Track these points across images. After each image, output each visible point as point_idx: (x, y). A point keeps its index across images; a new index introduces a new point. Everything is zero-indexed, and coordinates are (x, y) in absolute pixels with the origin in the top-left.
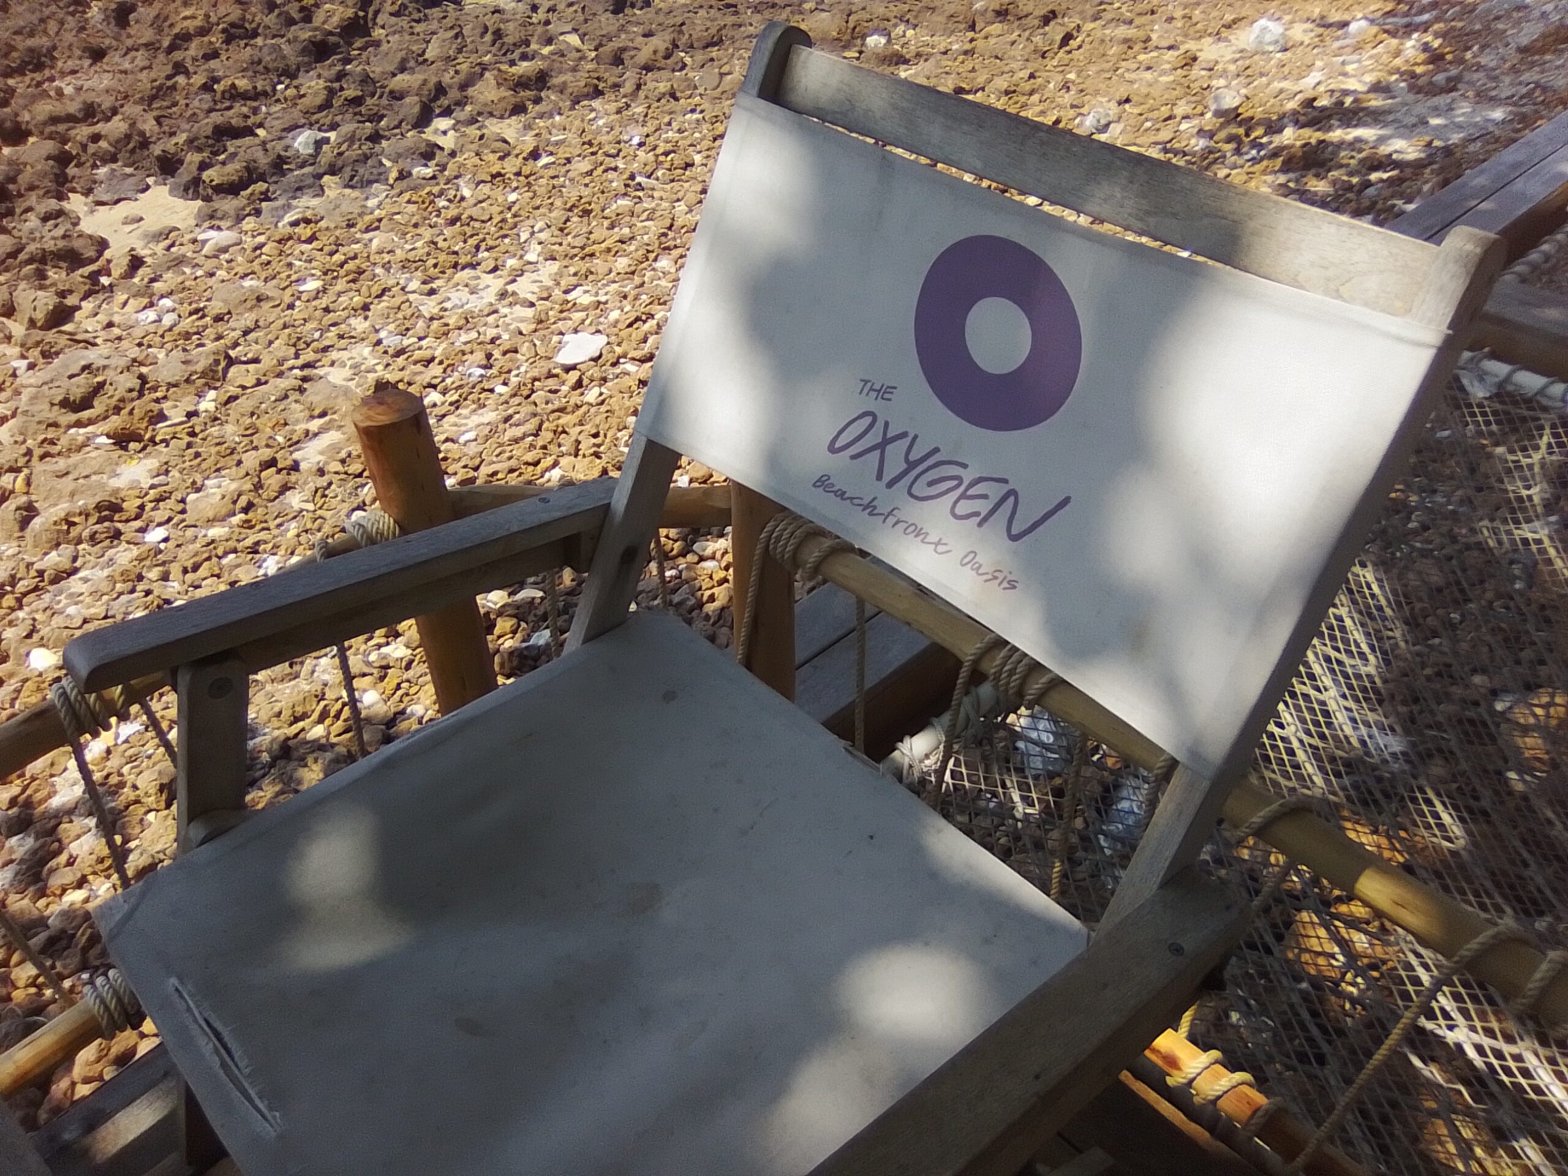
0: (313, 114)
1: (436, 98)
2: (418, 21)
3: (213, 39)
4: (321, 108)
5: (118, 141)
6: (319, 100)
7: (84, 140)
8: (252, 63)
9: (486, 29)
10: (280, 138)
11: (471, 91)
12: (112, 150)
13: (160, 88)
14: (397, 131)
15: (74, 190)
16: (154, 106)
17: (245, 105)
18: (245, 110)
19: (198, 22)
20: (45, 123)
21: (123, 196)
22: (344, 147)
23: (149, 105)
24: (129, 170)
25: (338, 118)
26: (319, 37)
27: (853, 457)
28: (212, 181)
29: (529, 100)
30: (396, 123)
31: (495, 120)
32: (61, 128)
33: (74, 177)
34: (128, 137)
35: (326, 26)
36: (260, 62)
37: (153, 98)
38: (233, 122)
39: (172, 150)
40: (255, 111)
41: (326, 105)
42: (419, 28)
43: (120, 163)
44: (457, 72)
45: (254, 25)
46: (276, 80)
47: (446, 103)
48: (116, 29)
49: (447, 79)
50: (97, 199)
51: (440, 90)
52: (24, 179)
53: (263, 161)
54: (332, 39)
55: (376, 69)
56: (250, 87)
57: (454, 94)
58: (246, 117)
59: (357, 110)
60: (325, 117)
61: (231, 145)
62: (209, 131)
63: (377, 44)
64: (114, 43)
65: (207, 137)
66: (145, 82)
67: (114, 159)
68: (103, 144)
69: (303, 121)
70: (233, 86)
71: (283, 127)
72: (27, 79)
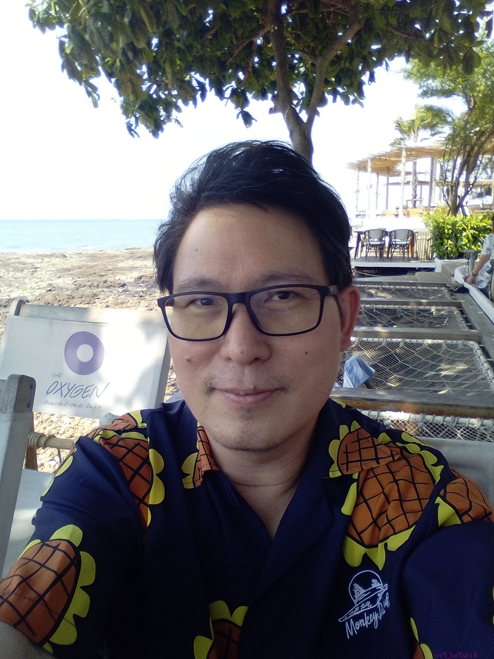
27: (53, 394)
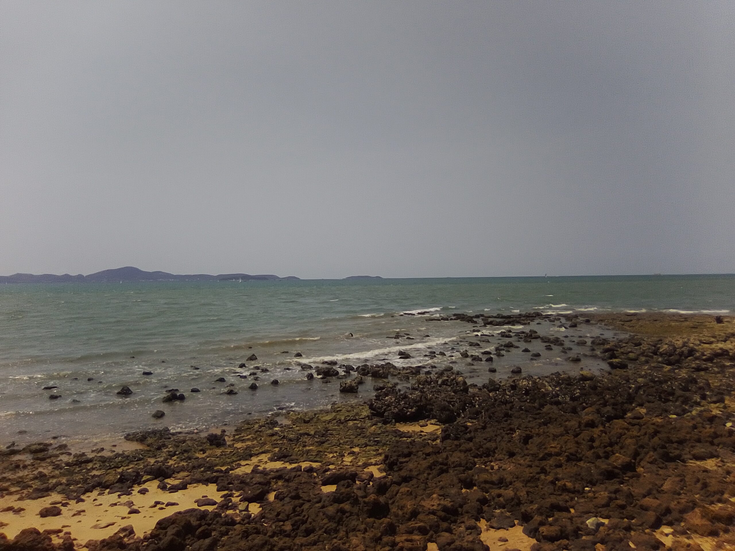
0: (599, 508)
1: (665, 514)
2: (661, 468)
3: (561, 458)
4: (603, 506)
5: (507, 500)
6: (603, 502)
7: (494, 496)
8: (576, 474)
9: (698, 480)
10: (580, 517)
11: (685, 516)
12: (504, 503)
13: (532, 478)
14: (640, 528)
15: (483, 518)
16: (528, 485)
17: (568, 495)
18: (567, 498)
19: (556, 450)
20: (482, 482)
21: (503, 527)
22: (611, 531)
23: (526, 484)
24: (508, 514)
25: (611, 513)
26: (610, 468)
28: (543, 532)
29: (721, 529)
30: (640, 523)
31: (698, 536)
32: (487, 486)
33: (485, 511)
34: (513, 499)
35: (614, 463)
36: (580, 475)
37: (528, 481)
38: (560, 503)
39: (529, 511)
40: (572, 499)
41: (607, 505)
42: (661, 472)
43: (505, 510)
44: (678, 503)
45: (581, 456)
46: (585, 485)
47: (670, 518)
48: (522, 445)
49: (673, 505)
50: (491, 525)
51: (668, 511)
52: (466, 507)
53: (570, 528)
54: (616, 471)
55: (636, 491)
56: (572, 487)
57: (675, 515)
58: (567, 501)
59: (622, 511)
60: (605, 511)
61: (557, 514)
62: (548, 505)
63: (638, 476)
64: (520, 451)
65: (547, 508)
66: (527, 473)
67: (504, 507)
68: (501, 499)
69: (594, 510)
70: (565, 485)
71: (584, 510)
72: (482, 459)
